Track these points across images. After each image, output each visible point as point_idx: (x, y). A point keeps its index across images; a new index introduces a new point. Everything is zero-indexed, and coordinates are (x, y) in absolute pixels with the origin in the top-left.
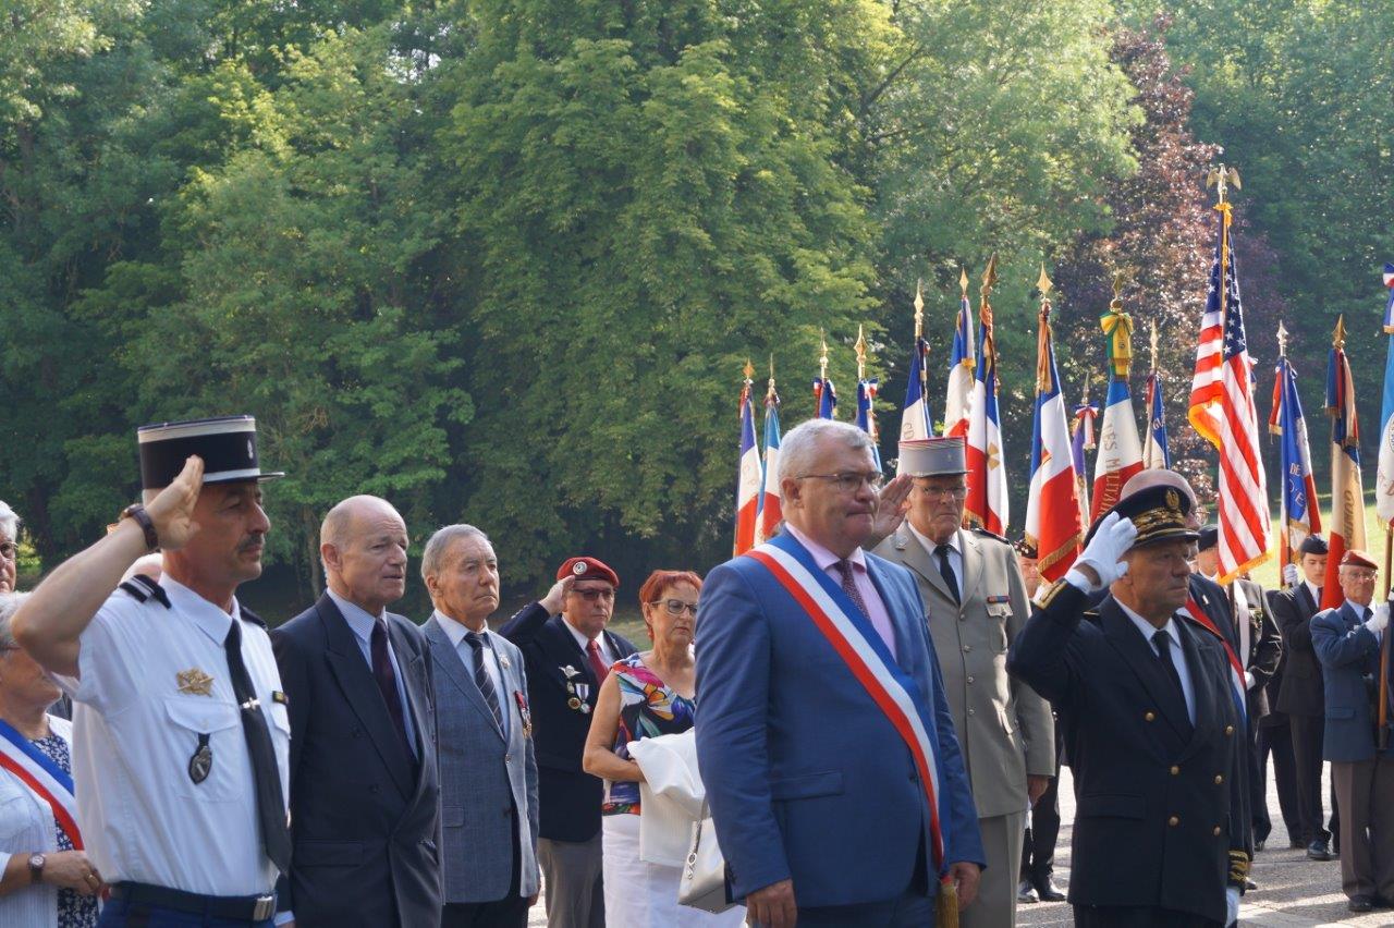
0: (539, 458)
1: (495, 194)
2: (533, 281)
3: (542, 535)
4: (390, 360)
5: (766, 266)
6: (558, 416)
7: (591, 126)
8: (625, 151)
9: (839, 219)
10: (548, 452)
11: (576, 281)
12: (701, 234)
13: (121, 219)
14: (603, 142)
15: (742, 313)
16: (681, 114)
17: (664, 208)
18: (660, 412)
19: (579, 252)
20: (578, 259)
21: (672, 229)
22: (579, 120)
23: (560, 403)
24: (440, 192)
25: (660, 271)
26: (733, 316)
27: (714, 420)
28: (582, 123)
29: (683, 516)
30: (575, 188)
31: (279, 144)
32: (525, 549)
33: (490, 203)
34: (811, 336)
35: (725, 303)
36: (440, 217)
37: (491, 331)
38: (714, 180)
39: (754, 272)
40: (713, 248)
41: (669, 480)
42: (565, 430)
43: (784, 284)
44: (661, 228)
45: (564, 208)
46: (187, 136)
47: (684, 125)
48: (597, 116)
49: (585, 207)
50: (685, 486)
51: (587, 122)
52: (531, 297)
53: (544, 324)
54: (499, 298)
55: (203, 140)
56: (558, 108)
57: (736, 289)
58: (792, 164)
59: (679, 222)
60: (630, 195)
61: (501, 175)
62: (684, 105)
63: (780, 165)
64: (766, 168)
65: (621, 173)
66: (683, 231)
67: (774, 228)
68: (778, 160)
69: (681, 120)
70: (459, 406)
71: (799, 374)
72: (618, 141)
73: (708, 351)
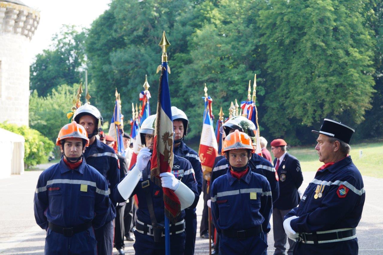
0: (283, 104)
1: (271, 34)
2: (280, 57)
3: (284, 125)
4: (243, 79)
5: (341, 53)
6: (287, 93)
7: (294, 15)
8: (303, 22)
9: (363, 40)
10: (285, 103)
11: (292, 57)
12: (323, 44)
13: (179, 42)
14: (297, 20)
15: (334, 66)
16: (317, 11)
17: (313, 37)
18: (313, 92)
19: (293, 49)
20: (292, 51)
21: (315, 43)
22: (291, 14)
23: (287, 90)
24: (257, 34)
25: (312, 54)
26: (332, 66)
27: (327, 95)
28: (291, 15)
29: (319, 120)
30: (290, 32)
31: (218, 22)
32: (279, 129)
33: (269, 37)
34: (352, 72)
35: (330, 63)
36: (256, 40)
37: (270, 71)
38: (327, 29)
39: (338, 54)
40: (326, 48)
41: (315, 111)
42: (289, 97)
43: (346, 58)
44: (312, 43)
45: (287, 37)
46: (196, 21)
47: (318, 14)
48: (296, 12)
49: (293, 38)
50: (319, 112)
51: (293, 14)
52: (279, 62)
53: (283, 69)
54: (272, 62)
55: (199, 22)
56: (285, 10)
57: (333, 59)
58: (349, 24)
59: (316, 41)
60: (305, 34)
61: (272, 30)
62: (319, 9)
63: (346, 25)
64: (342, 26)
65: (302, 28)
66: (317, 43)
67: (344, 42)
68: (346, 24)
69: (317, 13)
70: (261, 91)
71: (349, 82)
72: (302, 19)
73: (326, 76)
